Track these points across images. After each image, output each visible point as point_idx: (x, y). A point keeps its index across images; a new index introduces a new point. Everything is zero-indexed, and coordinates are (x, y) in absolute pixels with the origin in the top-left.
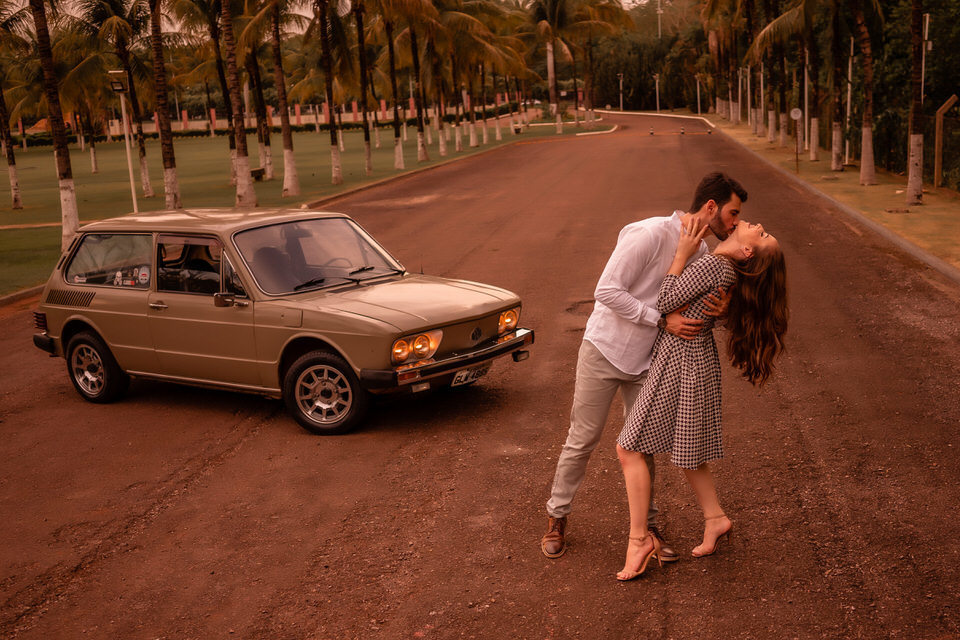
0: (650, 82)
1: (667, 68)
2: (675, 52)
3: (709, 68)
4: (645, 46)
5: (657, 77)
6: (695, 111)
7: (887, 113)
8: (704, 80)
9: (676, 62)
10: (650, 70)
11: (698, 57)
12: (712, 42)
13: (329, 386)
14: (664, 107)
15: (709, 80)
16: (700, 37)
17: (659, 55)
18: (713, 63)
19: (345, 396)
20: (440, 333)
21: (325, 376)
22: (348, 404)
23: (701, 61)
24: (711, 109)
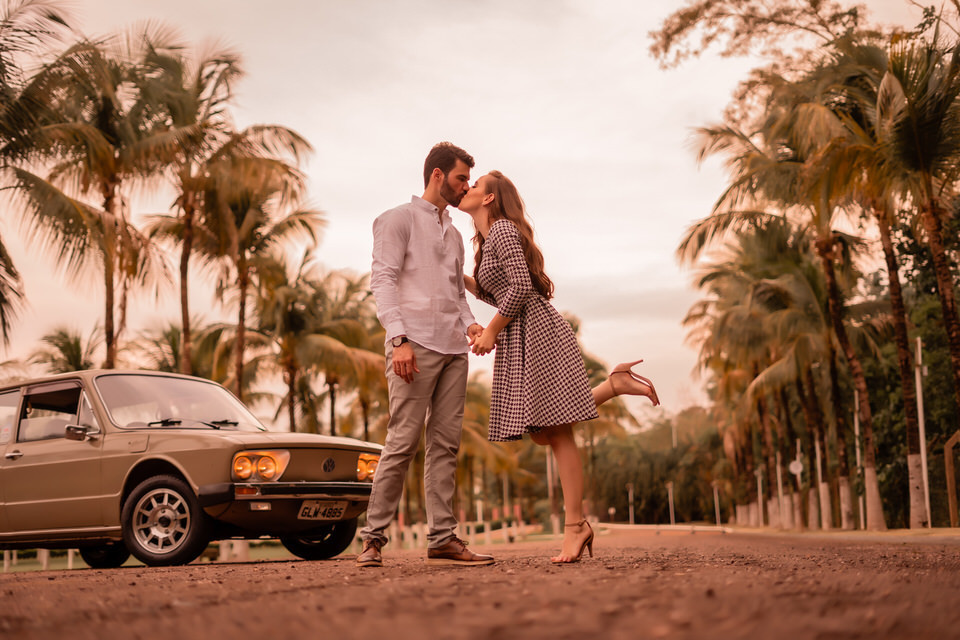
0: (663, 493)
1: (681, 476)
2: (688, 459)
3: (727, 474)
4: (657, 455)
5: (670, 486)
6: (713, 522)
7: (897, 463)
8: (720, 488)
9: (692, 468)
10: (663, 480)
11: (714, 463)
12: (729, 445)
13: (168, 513)
14: (680, 520)
15: (728, 486)
16: (716, 442)
17: (671, 466)
18: (732, 469)
19: (183, 523)
20: (286, 455)
21: (166, 502)
22: (185, 532)
23: (719, 467)
24: (731, 519)
